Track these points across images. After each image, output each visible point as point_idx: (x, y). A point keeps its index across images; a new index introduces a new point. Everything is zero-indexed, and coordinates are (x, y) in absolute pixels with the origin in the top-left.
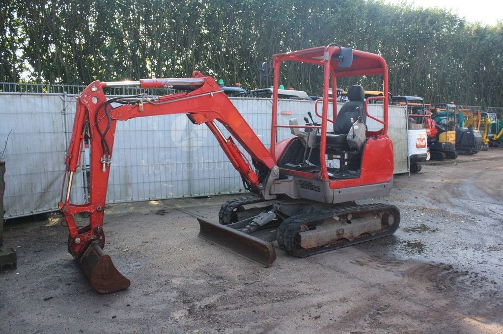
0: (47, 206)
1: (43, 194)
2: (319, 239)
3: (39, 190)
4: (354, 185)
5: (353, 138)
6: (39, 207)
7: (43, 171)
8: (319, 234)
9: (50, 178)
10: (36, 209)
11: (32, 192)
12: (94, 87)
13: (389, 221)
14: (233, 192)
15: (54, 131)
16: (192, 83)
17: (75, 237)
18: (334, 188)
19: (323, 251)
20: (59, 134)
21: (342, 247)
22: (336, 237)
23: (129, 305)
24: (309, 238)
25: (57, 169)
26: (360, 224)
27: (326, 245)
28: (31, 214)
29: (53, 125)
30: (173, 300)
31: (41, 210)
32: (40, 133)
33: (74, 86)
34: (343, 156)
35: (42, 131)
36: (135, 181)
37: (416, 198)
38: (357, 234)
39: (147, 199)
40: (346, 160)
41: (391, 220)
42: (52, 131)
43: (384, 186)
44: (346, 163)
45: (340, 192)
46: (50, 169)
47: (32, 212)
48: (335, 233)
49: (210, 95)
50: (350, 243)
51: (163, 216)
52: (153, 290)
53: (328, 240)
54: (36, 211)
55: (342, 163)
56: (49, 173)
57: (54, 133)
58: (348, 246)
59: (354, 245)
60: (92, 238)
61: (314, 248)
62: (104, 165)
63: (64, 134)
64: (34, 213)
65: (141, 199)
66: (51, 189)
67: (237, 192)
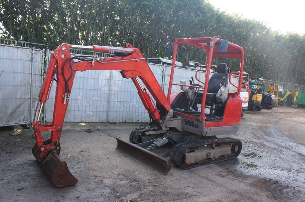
0: (14, 121)
1: (13, 113)
2: (196, 158)
3: (10, 110)
4: (219, 125)
5: (221, 96)
6: (9, 121)
7: (14, 98)
8: (196, 155)
9: (19, 103)
10: (7, 123)
11: (5, 111)
12: (64, 47)
13: (236, 149)
14: (134, 121)
15: (24, 72)
16: (126, 51)
17: (41, 147)
19: (198, 166)
20: (27, 74)
21: (208, 164)
22: (205, 157)
23: (78, 197)
24: (191, 157)
25: (23, 97)
26: (219, 150)
27: (199, 162)
28: (4, 126)
29: (24, 68)
30: (108, 195)
31: (10, 123)
32: (14, 72)
33: (33, 43)
34: (212, 107)
35: (16, 71)
36: (73, 109)
37: (244, 134)
38: (217, 156)
39: (79, 121)
40: (214, 109)
42: (23, 72)
43: (235, 127)
44: (214, 111)
45: (210, 129)
46: (19, 97)
47: (4, 124)
48: (205, 155)
49: (137, 60)
51: (90, 134)
52: (93, 187)
53: (201, 159)
54: (6, 124)
55: (211, 111)
56: (18, 100)
57: (24, 73)
58: (212, 163)
59: (215, 163)
60: (52, 148)
61: (192, 164)
62: (65, 100)
63: (30, 75)
64: (5, 125)
65: (76, 121)
66: (18, 110)
67: (137, 121)
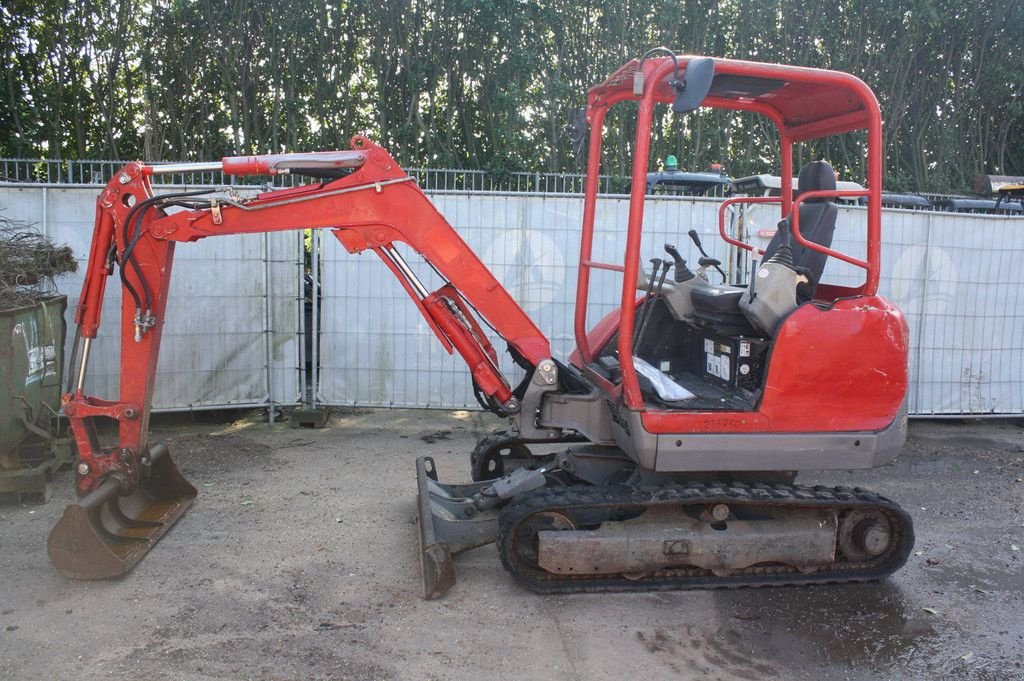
0: (222, 397)
1: (215, 374)
2: (601, 556)
3: (206, 366)
4: (737, 429)
5: (751, 302)
6: (206, 396)
7: (217, 331)
8: (598, 543)
9: (230, 345)
10: (199, 401)
11: (193, 367)
12: (125, 174)
13: (870, 541)
15: (243, 256)
16: (338, 162)
18: (658, 430)
19: (609, 588)
20: (253, 264)
21: (676, 589)
22: (661, 559)
24: (564, 547)
25: (244, 329)
26: (754, 536)
27: (629, 573)
28: (189, 409)
29: (243, 246)
31: (209, 403)
32: (216, 260)
34: (736, 350)
35: (220, 256)
36: (399, 365)
38: (739, 562)
39: (446, 405)
40: (745, 360)
41: (877, 540)
42: (239, 257)
43: (857, 443)
44: (745, 369)
45: (679, 444)
46: (232, 329)
47: (191, 406)
48: (659, 547)
49: (375, 188)
50: (712, 582)
53: (632, 562)
54: (198, 404)
55: (734, 367)
56: (228, 337)
57: (243, 260)
58: (704, 589)
59: (720, 588)
60: (112, 468)
61: (581, 577)
62: (137, 329)
63: (264, 264)
64: (194, 409)
66: (232, 366)
